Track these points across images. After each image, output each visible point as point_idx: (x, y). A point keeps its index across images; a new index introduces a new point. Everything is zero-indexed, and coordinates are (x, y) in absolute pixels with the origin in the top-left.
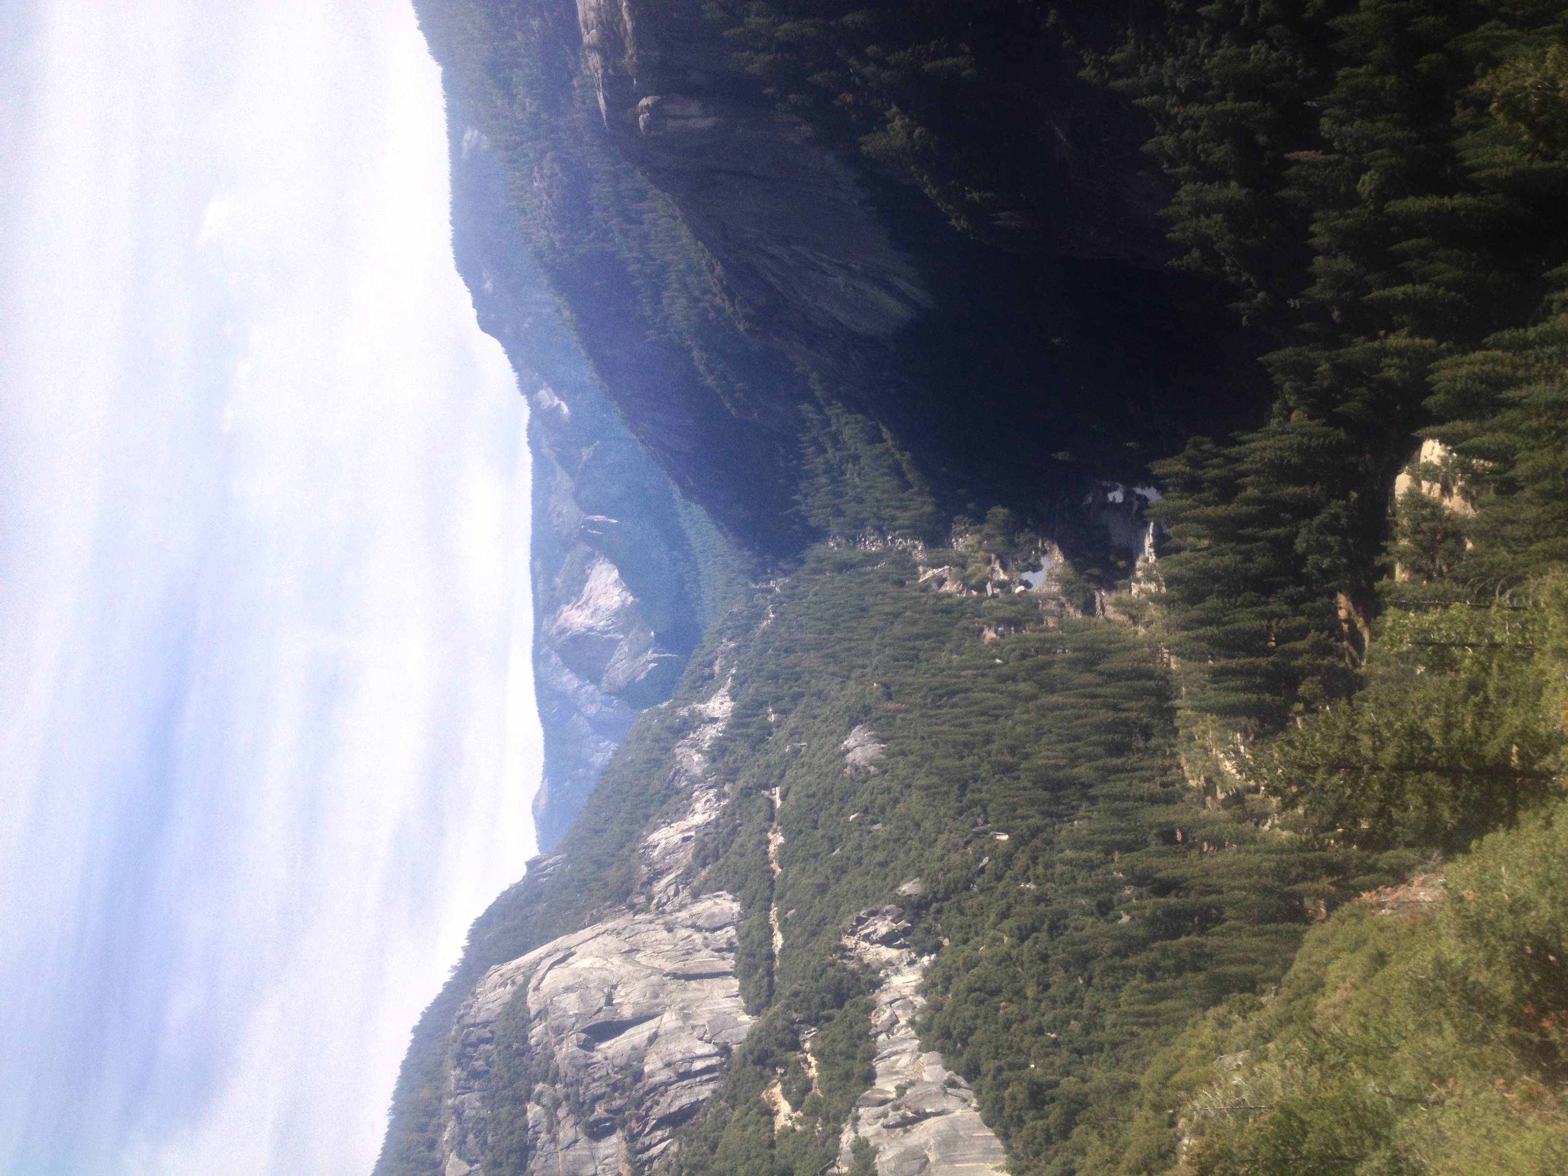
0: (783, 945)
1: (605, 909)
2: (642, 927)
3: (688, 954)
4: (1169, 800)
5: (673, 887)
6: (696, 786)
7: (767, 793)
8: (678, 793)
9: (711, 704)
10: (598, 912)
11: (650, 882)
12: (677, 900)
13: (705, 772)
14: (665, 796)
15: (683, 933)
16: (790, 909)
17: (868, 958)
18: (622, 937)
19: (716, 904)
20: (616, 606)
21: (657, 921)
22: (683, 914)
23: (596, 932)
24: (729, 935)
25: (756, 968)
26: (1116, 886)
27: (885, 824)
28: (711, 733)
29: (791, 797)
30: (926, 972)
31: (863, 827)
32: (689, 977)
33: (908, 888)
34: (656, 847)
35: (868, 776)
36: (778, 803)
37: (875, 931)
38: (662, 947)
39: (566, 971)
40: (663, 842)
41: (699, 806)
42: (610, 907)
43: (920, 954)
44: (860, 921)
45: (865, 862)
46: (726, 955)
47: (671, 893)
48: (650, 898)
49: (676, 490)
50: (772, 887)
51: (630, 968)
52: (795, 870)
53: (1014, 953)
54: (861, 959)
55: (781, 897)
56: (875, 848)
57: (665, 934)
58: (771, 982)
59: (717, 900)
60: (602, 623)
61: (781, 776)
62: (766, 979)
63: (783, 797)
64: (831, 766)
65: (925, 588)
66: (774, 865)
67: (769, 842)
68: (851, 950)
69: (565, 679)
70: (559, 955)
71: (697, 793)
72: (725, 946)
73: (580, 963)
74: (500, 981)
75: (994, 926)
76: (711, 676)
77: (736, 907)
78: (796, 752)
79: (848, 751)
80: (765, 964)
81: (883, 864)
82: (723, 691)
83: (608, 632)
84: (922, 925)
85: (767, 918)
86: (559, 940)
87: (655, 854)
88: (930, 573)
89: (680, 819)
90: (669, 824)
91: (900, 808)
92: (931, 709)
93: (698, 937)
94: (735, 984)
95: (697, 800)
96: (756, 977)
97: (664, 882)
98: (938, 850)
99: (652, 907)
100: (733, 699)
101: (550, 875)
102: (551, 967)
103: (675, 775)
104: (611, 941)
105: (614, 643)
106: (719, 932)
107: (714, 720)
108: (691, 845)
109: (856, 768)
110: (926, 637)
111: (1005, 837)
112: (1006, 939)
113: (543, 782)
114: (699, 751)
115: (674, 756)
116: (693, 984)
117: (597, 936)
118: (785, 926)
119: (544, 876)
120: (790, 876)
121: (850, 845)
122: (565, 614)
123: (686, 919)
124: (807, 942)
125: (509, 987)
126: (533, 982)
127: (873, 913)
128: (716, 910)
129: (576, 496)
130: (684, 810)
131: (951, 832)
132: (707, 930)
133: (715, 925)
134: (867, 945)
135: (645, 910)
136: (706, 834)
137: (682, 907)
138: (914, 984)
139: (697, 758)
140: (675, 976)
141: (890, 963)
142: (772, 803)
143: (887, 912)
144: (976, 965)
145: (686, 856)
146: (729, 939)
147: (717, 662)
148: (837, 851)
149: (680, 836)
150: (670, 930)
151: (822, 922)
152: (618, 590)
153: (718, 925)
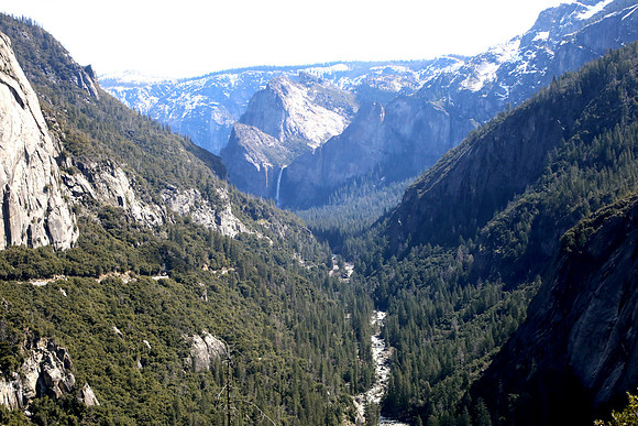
0: (36, 287)
1: (59, 133)
2: (47, 165)
3: (26, 205)
5: (81, 190)
6: (164, 207)
7: (163, 268)
8: (157, 192)
9: (232, 217)
10: (57, 127)
11: (84, 170)
12: (70, 194)
13: (175, 214)
14: (153, 181)
15: (44, 201)
16: (66, 290)
17: (29, 361)
18: (38, 148)
19: (69, 228)
20: (308, 134)
21: (52, 178)
22: (59, 201)
24: (42, 240)
25: (15, 264)
27: (142, 372)
28: (205, 218)
29: (162, 289)
31: (139, 353)
33: (90, 396)
34: (113, 175)
35: (183, 356)
36: (157, 278)
37: (52, 367)
38: (31, 182)
40: (117, 180)
41: (147, 210)
42: (61, 137)
44: (60, 353)
45: (109, 355)
46: (26, 238)
47: (75, 189)
48: (70, 171)
50: (85, 275)
51: (13, 156)
52: (99, 294)
54: (27, 355)
55: (75, 282)
56: (121, 364)
57: (42, 185)
58: (3, 278)
59: (72, 229)
60: (293, 125)
61: (178, 280)
62: (6, 274)
63: (161, 282)
64: (189, 323)
66: (103, 277)
67: (122, 271)
68: (35, 346)
70: (22, 96)
71: (159, 208)
72: (33, 236)
76: (255, 218)
77: (66, 246)
79: (203, 337)
80: (19, 272)
81: (108, 372)
82: (243, 229)
83: (285, 129)
84: (58, 409)
85: (59, 273)
86: (34, 96)
87: (107, 175)
89: (136, 194)
90: (132, 186)
91: (156, 385)
93: (40, 214)
95: (152, 209)
96: (7, 265)
97: (85, 183)
99: (63, 173)
100: (238, 238)
102: (10, 88)
103: (171, 189)
104: (35, 139)
105: (275, 133)
106: (44, 231)
107: (219, 223)
108: (116, 205)
109: (189, 345)
110: (303, 403)
114: (191, 209)
115: (187, 188)
117: (40, 128)
118: (53, 288)
120: (95, 290)
121: (123, 341)
122: (299, 91)
123: (55, 202)
124: (39, 307)
127: (67, 365)
128: (64, 228)
130: (145, 202)
132: (46, 221)
133: (50, 226)
134: (40, 361)
135: (61, 167)
136: (125, 217)
137: (65, 199)
139: (186, 208)
140: (6, 195)
141: (23, 378)
142: (155, 273)
143: (69, 377)
145: (106, 200)
146: (39, 240)
147: (267, 222)
148: (118, 331)
149: (122, 195)
150: (45, 190)
151: (56, 320)
152: (321, 135)
153: (51, 231)
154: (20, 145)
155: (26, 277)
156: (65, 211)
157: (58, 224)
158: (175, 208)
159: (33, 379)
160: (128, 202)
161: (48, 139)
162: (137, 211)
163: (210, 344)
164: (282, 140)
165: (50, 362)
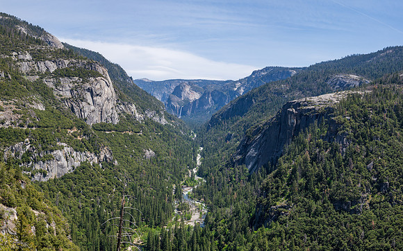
1: (118, 94)
2: (113, 102)
3: (106, 112)
5: (122, 109)
7: (141, 131)
8: (144, 111)
9: (164, 119)
11: (123, 104)
12: (118, 110)
14: (143, 108)
15: (111, 111)
16: (114, 136)
18: (111, 98)
19: (117, 119)
20: (190, 98)
21: (114, 105)
24: (110, 121)
27: (131, 158)
29: (140, 137)
31: (131, 153)
33: (116, 162)
34: (131, 106)
35: (143, 155)
38: (108, 106)
39: (105, 85)
41: (140, 115)
44: (110, 151)
45: (123, 153)
46: (106, 121)
48: (119, 104)
50: (120, 131)
51: (104, 99)
54: (101, 150)
55: (117, 133)
56: (126, 156)
58: (99, 130)
60: (186, 95)
61: (145, 135)
64: (146, 147)
66: (124, 132)
67: (130, 131)
68: (104, 148)
70: (108, 84)
71: (143, 115)
74: (104, 71)
76: (171, 120)
77: (116, 123)
78: (150, 139)
79: (149, 151)
81: (122, 157)
82: (167, 122)
85: (113, 130)
86: (112, 84)
90: (136, 109)
93: (110, 114)
94: (99, 122)
96: (100, 127)
98: (124, 170)
100: (165, 125)
102: (106, 82)
103: (148, 110)
104: (110, 95)
107: (160, 120)
108: (131, 114)
109: (145, 152)
115: (152, 110)
116: (100, 113)
117: (112, 92)
118: (111, 134)
120: (122, 135)
122: (188, 87)
123: (114, 112)
124: (106, 139)
126: (103, 78)
127: (111, 154)
130: (139, 112)
132: (111, 117)
140: (102, 109)
142: (138, 132)
143: (111, 157)
145: (128, 112)
147: (174, 121)
149: (133, 111)
150: (112, 108)
155: (105, 131)
156: (116, 115)
157: (114, 118)
158: (149, 116)
159: (102, 157)
160: (135, 113)
161: (114, 95)
162: (137, 115)
163: (151, 153)
164: (182, 99)
165: (107, 153)
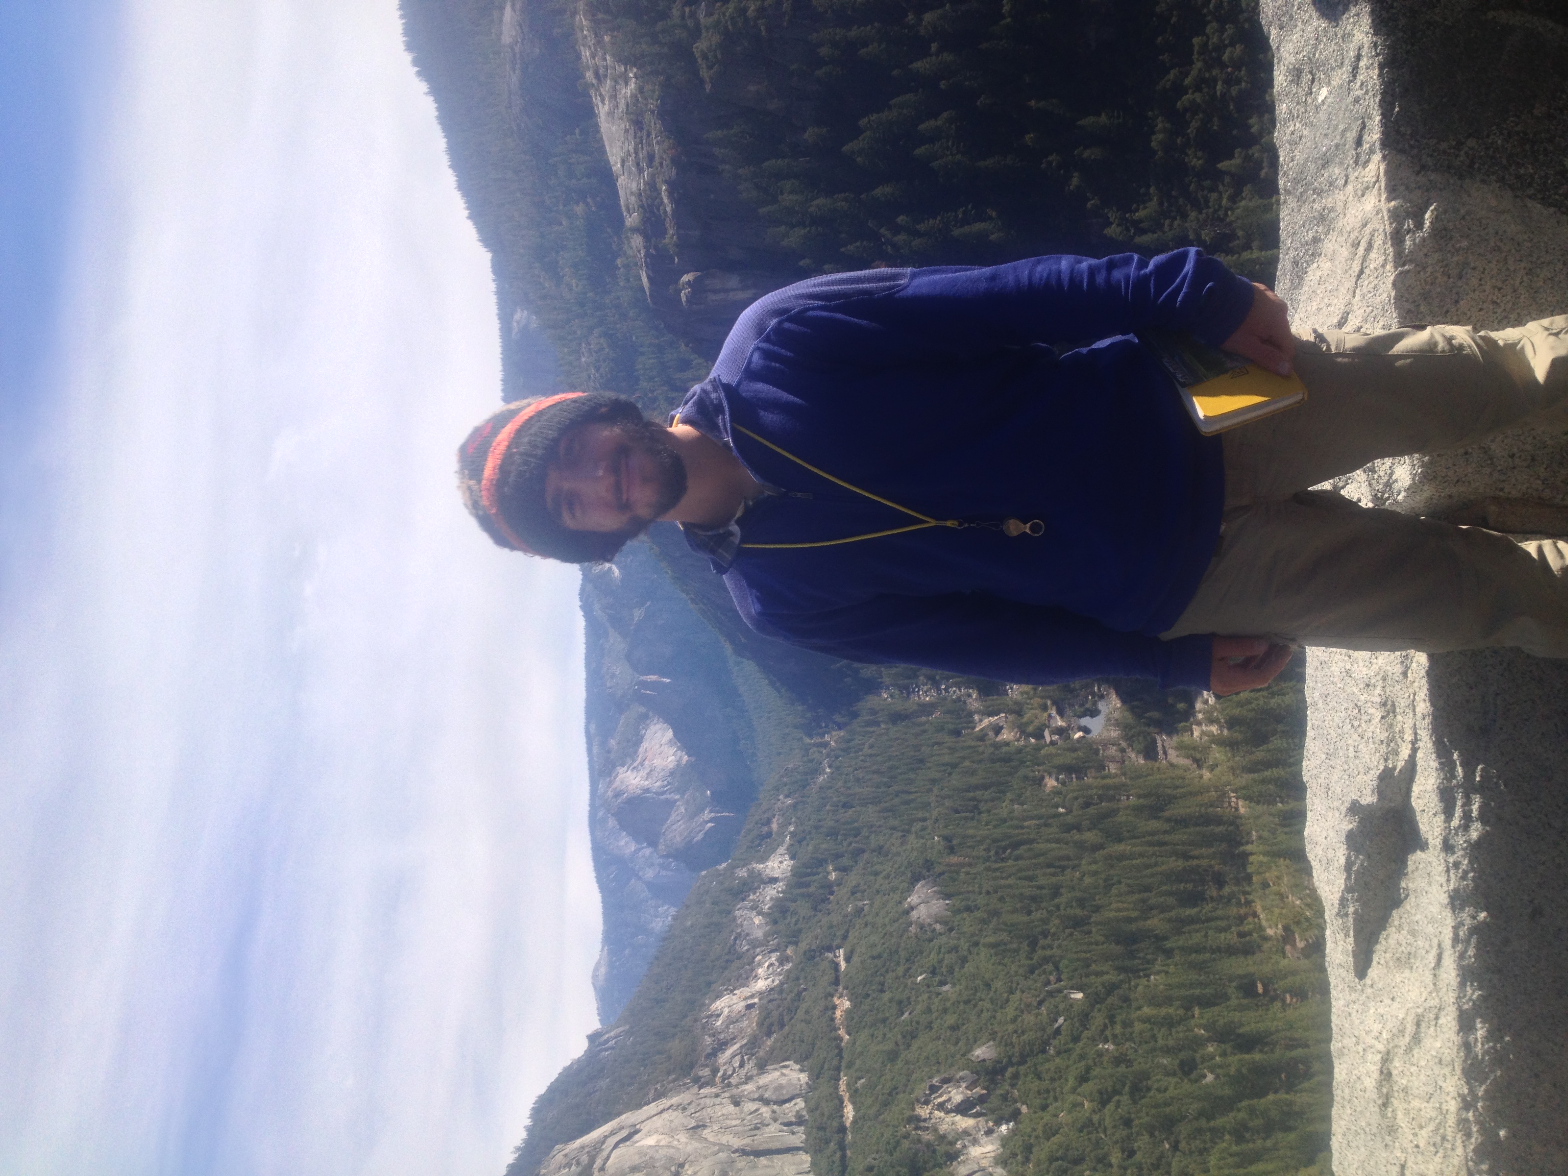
0: (854, 1117)
1: (669, 1083)
2: (708, 1101)
3: (757, 1128)
4: (1248, 950)
5: (738, 1058)
6: (758, 950)
7: (831, 955)
8: (739, 958)
9: (770, 864)
10: (663, 1086)
11: (714, 1054)
12: (743, 1072)
13: (766, 935)
14: (727, 961)
15: (751, 1106)
16: (860, 1078)
17: (943, 1128)
18: (688, 1112)
19: (783, 1075)
20: (671, 766)
21: (723, 1095)
22: (750, 1087)
23: (661, 1107)
24: (797, 1108)
25: (827, 1142)
26: (1199, 1043)
27: (954, 985)
28: (771, 892)
29: (856, 959)
30: (1005, 1142)
31: (931, 989)
32: (758, 1153)
33: (981, 1052)
34: (719, 1015)
35: (935, 935)
36: (843, 965)
37: (949, 1100)
38: (729, 1122)
39: (631, 1149)
40: (726, 1011)
41: (761, 971)
42: (674, 1081)
43: (998, 1123)
44: (933, 1089)
45: (935, 1026)
46: (796, 1129)
47: (737, 1064)
48: (715, 1071)
49: (728, 649)
50: (840, 1055)
51: (697, 1145)
52: (863, 1036)
53: (1096, 1118)
54: (936, 1130)
55: (850, 1066)
56: (945, 1011)
57: (731, 1108)
58: (843, 1157)
59: (784, 1071)
60: (658, 784)
61: (845, 937)
62: (838, 1154)
63: (848, 960)
64: (896, 925)
65: (982, 737)
66: (842, 1032)
67: (834, 1007)
68: (925, 1120)
69: (622, 843)
70: (624, 1133)
71: (759, 958)
72: (793, 1120)
73: (647, 1141)
74: (564, 1162)
75: (1074, 1090)
76: (769, 835)
77: (804, 1077)
78: (859, 911)
79: (912, 908)
80: (836, 1137)
81: (954, 1028)
82: (782, 850)
83: (664, 793)
84: (999, 1092)
85: (837, 1088)
86: (623, 1117)
87: (719, 1023)
88: (986, 721)
89: (743, 985)
90: (732, 991)
91: (969, 968)
92: (996, 862)
93: (765, 1111)
94: (806, 1159)
95: (760, 965)
96: (828, 1152)
97: (729, 1052)
98: (1010, 1011)
99: (717, 1080)
100: (792, 858)
101: (612, 1048)
102: (616, 1146)
103: (736, 939)
104: (676, 1117)
105: (671, 804)
106: (787, 1105)
107: (774, 880)
108: (755, 1012)
109: (922, 927)
110: (985, 787)
111: (1080, 996)
112: (1086, 1104)
113: (602, 950)
114: (760, 913)
115: (735, 919)
116: (763, 1161)
117: (662, 1112)
118: (855, 1095)
119: (606, 1050)
120: (857, 1043)
121: (919, 1008)
122: (620, 776)
123: (753, 1092)
124: (879, 1113)
125: (573, 1168)
126: (599, 1162)
127: (947, 1081)
128: (783, 1081)
129: (628, 657)
130: (746, 977)
131: (1023, 992)
132: (775, 1103)
133: (782, 1098)
134: (942, 1114)
135: (710, 1083)
136: (770, 1001)
137: (748, 1079)
138: (993, 1154)
139: (757, 920)
140: (744, 1152)
141: (966, 1133)
142: (836, 966)
143: (962, 1078)
144: (1057, 1132)
145: (750, 1025)
146: (798, 1112)
147: (775, 820)
148: (906, 1015)
149: (743, 1004)
150: (736, 1104)
151: (893, 1092)
152: (673, 750)
153: (786, 1097)
154: (683, 1137)
155: (842, 1129)
156: (764, 1079)
157: (780, 1087)
158: (759, 934)
159: (964, 1123)
160: (752, 996)
161: (675, 1100)
162: (761, 985)
163: (918, 901)
164: (677, 797)
165: (945, 1102)
